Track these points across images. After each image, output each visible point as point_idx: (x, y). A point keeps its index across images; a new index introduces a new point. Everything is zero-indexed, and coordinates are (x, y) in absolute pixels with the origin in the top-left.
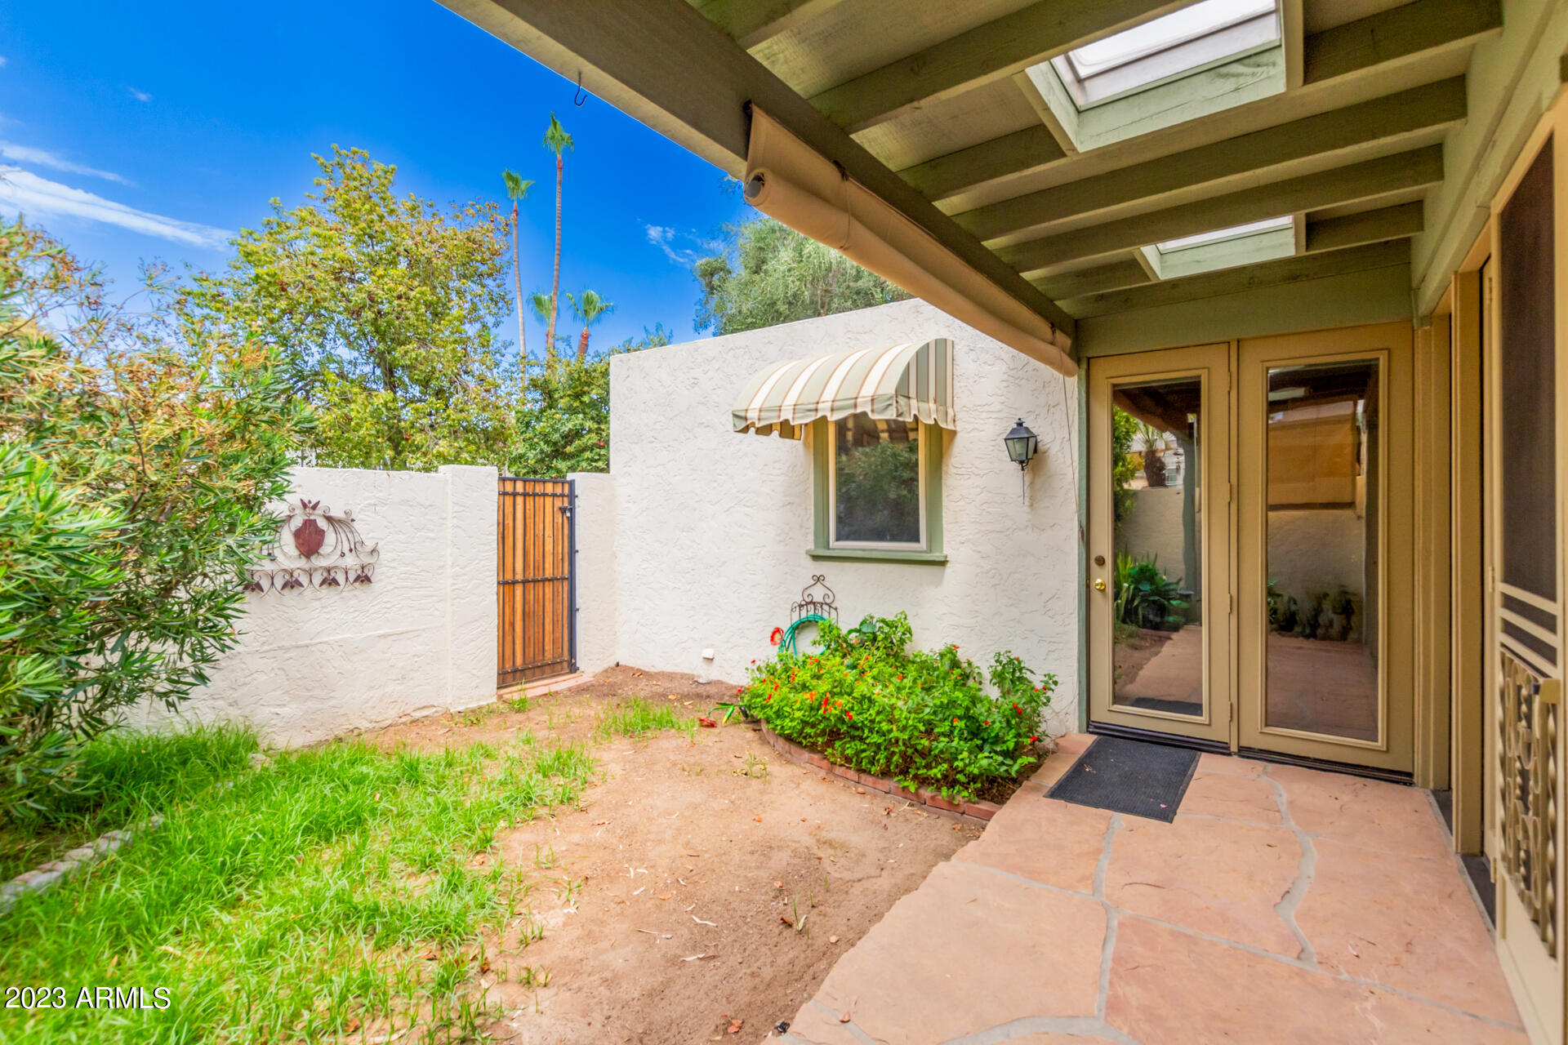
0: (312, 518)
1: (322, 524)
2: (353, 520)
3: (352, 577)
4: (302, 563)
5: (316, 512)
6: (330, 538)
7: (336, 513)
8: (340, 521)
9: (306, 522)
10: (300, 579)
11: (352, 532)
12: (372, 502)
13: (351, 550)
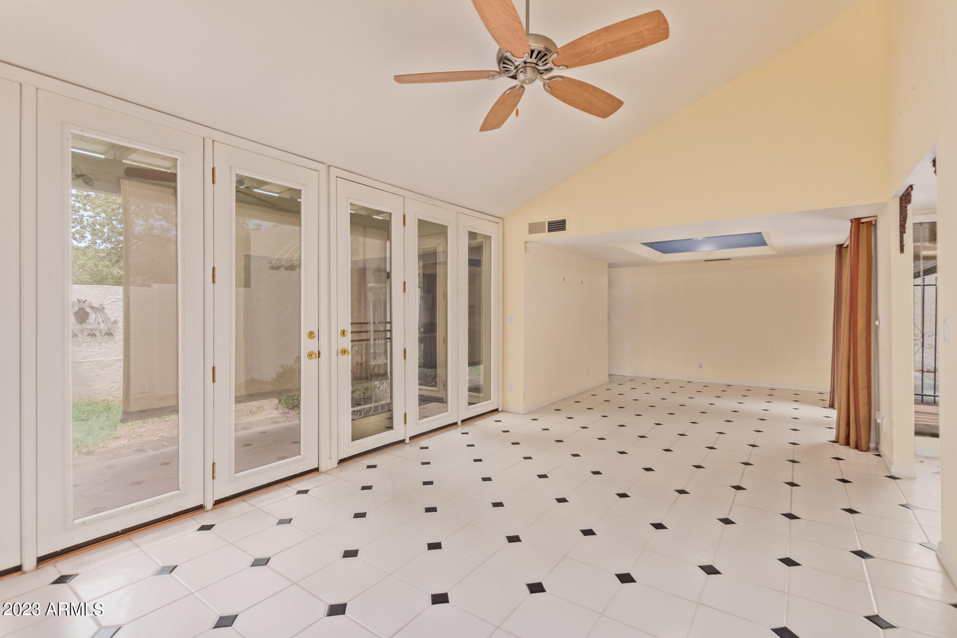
0: (83, 307)
1: (88, 310)
2: (104, 308)
3: (103, 333)
4: (79, 326)
5: (85, 304)
6: (92, 316)
7: (96, 304)
8: (97, 308)
9: (80, 309)
10: (77, 333)
11: (103, 313)
12: (114, 300)
13: (103, 321)
